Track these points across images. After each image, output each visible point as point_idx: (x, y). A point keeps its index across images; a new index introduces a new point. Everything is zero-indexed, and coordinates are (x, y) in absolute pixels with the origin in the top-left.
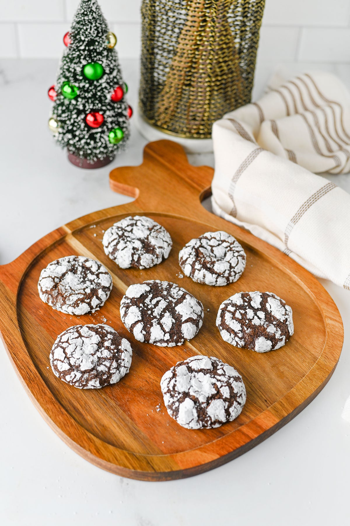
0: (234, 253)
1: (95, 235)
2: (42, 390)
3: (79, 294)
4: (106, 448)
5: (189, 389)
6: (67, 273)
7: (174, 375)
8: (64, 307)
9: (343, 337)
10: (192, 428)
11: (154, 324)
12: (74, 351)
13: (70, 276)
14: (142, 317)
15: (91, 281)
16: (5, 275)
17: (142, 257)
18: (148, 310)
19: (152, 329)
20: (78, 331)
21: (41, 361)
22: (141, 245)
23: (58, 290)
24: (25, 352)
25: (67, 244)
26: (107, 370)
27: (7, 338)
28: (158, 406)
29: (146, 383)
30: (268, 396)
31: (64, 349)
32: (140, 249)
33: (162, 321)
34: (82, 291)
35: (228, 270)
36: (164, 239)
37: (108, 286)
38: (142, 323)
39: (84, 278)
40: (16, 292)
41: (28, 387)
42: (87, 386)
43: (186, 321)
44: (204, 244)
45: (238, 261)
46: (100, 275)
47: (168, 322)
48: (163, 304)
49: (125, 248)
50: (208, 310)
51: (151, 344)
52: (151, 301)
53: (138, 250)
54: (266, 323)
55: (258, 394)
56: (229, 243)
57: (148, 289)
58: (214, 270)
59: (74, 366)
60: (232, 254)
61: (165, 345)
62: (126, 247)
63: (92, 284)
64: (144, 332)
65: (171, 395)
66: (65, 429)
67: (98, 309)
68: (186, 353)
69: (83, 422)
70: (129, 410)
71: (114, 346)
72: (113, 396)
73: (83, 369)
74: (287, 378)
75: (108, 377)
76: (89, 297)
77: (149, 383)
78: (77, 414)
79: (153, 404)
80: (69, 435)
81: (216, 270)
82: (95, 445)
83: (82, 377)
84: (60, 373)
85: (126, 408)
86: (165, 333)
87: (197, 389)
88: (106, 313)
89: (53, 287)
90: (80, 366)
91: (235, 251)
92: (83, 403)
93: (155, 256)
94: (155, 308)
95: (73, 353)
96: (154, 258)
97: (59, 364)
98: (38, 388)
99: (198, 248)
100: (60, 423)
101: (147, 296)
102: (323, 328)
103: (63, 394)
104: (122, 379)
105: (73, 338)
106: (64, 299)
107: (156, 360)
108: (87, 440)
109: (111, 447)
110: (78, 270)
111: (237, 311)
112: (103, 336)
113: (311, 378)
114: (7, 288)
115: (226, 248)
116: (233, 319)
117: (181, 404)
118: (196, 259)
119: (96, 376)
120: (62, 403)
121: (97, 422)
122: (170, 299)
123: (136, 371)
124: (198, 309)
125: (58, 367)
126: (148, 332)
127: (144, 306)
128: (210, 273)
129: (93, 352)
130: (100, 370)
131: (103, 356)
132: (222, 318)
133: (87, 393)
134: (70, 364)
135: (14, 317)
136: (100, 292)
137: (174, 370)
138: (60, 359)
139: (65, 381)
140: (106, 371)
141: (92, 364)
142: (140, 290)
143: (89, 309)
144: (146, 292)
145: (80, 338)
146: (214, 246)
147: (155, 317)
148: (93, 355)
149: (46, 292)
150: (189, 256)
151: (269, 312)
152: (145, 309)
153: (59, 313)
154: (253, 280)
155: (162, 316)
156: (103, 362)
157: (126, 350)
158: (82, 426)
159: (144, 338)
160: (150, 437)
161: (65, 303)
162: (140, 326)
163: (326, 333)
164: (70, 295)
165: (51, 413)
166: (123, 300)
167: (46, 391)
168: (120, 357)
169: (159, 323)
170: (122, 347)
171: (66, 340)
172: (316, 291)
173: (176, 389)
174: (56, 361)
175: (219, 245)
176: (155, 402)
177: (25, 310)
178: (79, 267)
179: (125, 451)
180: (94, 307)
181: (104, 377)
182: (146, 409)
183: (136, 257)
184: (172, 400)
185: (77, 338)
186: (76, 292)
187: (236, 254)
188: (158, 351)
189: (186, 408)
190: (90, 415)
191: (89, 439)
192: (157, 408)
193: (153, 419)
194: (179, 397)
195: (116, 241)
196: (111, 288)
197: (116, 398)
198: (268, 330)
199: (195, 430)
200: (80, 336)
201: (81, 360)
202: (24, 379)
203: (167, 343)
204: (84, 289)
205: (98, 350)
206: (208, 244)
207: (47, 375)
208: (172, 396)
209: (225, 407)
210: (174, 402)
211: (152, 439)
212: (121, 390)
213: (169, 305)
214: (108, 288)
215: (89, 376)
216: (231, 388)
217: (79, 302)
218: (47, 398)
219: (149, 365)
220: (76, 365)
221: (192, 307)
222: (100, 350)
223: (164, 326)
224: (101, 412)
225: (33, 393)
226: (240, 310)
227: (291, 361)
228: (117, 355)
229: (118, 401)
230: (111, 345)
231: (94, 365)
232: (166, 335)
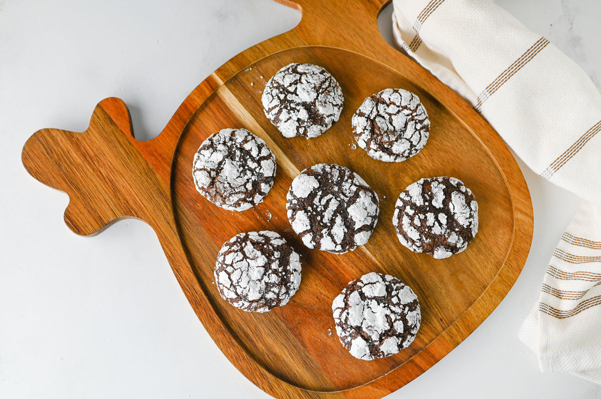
0: (416, 123)
1: (252, 84)
2: (210, 316)
3: (239, 192)
4: (279, 385)
5: (362, 323)
6: (224, 160)
7: (347, 305)
9: (531, 237)
10: (365, 359)
11: (324, 235)
12: (240, 278)
13: (228, 165)
14: (311, 225)
15: (252, 171)
16: (154, 156)
17: (308, 130)
18: (318, 214)
19: (322, 241)
20: (242, 250)
21: (205, 275)
22: (307, 116)
23: (216, 187)
24: (188, 267)
25: (220, 100)
26: (276, 297)
28: (329, 330)
29: (317, 300)
30: (444, 314)
31: (229, 274)
32: (306, 120)
33: (333, 231)
34: (243, 188)
35: (409, 149)
36: (335, 103)
37: (271, 176)
38: (311, 233)
39: (244, 166)
40: (169, 182)
43: (360, 230)
44: (382, 113)
45: (421, 137)
46: (262, 162)
47: (339, 233)
48: (333, 205)
49: (288, 119)
50: (385, 197)
51: (322, 251)
52: (320, 202)
53: (303, 122)
54: (448, 231)
55: (433, 311)
56: (411, 110)
57: (316, 183)
58: (392, 150)
59: (241, 295)
60: (414, 127)
61: (336, 253)
62: (290, 118)
63: (253, 174)
64: (314, 243)
65: (343, 328)
66: (237, 363)
68: (359, 258)
70: (300, 334)
71: (282, 268)
72: (283, 317)
73: (251, 299)
74: (466, 290)
75: (277, 303)
76: (251, 194)
77: (320, 300)
78: (248, 341)
79: (325, 327)
80: (242, 371)
81: (394, 152)
82: (269, 382)
83: (251, 305)
85: (297, 332)
87: (370, 324)
89: (210, 185)
90: (247, 295)
91: (417, 121)
92: (253, 327)
93: (324, 126)
94: (325, 211)
95: (239, 281)
96: (322, 129)
97: (225, 290)
98: (205, 314)
99: (375, 118)
100: (232, 357)
101: (316, 195)
102: (511, 222)
103: (231, 317)
104: (292, 299)
105: (238, 261)
106: (224, 199)
107: (327, 269)
108: (260, 377)
109: (284, 385)
110: (237, 154)
111: (417, 216)
112: (269, 255)
113: (491, 294)
114: (158, 176)
115: (407, 115)
116: (411, 225)
117: (353, 340)
118: (371, 136)
119: (265, 305)
120: (232, 328)
121: (269, 350)
122: (342, 197)
124: (373, 209)
125: (225, 292)
126: (318, 243)
127: (312, 209)
128: (388, 154)
129: (259, 278)
130: (269, 298)
131: (271, 281)
132: (399, 220)
134: (236, 293)
136: (263, 185)
137: (346, 296)
138: (225, 285)
139: (233, 306)
141: (260, 293)
142: (308, 186)
144: (315, 189)
145: (245, 260)
146: (392, 114)
147: (325, 226)
148: (260, 281)
149: (203, 188)
150: (363, 131)
151: (452, 214)
152: (314, 213)
153: (219, 208)
154: (437, 150)
155: (333, 221)
156: (271, 288)
157: (295, 270)
159: (314, 247)
160: (323, 366)
161: (224, 203)
162: (309, 236)
163: (514, 231)
164: (230, 195)
165: (221, 345)
166: (289, 197)
167: (215, 318)
168: (289, 279)
169: (330, 235)
170: (290, 268)
171: (231, 263)
172: (508, 170)
173: (348, 323)
174: (222, 286)
175: (399, 112)
176: (327, 324)
177: (182, 205)
178: (237, 151)
179: (298, 388)
181: (273, 305)
182: (317, 333)
183: (301, 131)
185: (242, 260)
186: (237, 191)
187: (419, 126)
190: (261, 342)
191: (262, 375)
192: (330, 332)
193: (325, 345)
194: (351, 332)
195: (278, 109)
196: (275, 175)
197: (287, 320)
198: (449, 240)
199: (368, 361)
200: (245, 257)
201: (247, 289)
202: (190, 302)
203: (339, 252)
204: (245, 185)
205: (265, 274)
206: (386, 111)
207: (213, 292)
208: (344, 330)
209: (398, 343)
210: (346, 336)
211: (324, 369)
212: (291, 309)
213: (340, 205)
215: (257, 305)
216: (405, 321)
217: (240, 202)
218: (216, 326)
219: (320, 276)
220: (244, 294)
221: (366, 209)
222: (267, 274)
223: (335, 238)
224: (273, 338)
225: (201, 320)
226: (419, 215)
227: (472, 267)
228: (285, 277)
229: (289, 323)
230: (279, 267)
231: (262, 294)
232: (337, 246)
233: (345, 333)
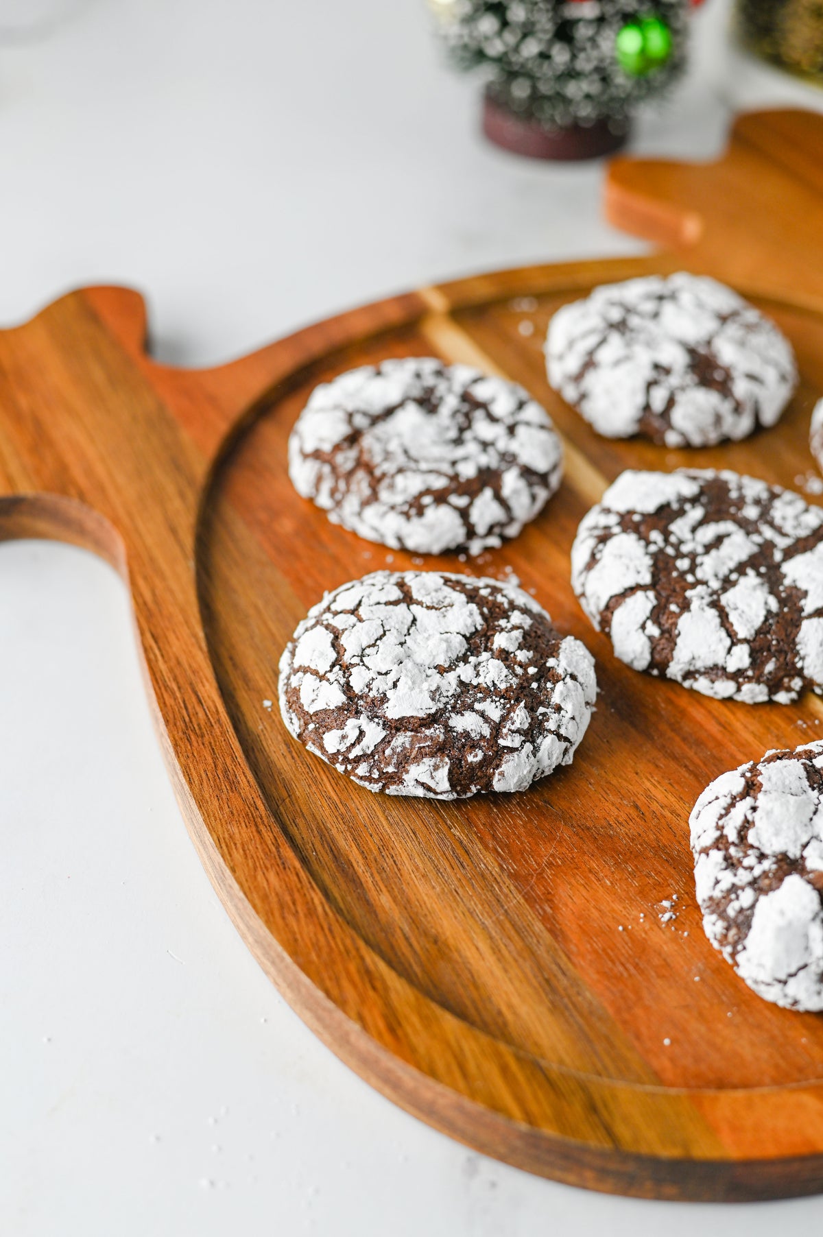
2: (226, 771)
3: (431, 471)
4: (427, 1021)
5: (805, 846)
6: (401, 405)
7: (751, 788)
8: (371, 512)
10: (795, 1002)
11: (695, 605)
12: (374, 645)
13: (411, 416)
14: (652, 574)
15: (485, 445)
16: (191, 397)
17: (681, 397)
18: (679, 555)
19: (685, 622)
20: (401, 585)
21: (246, 680)
22: (684, 361)
23: (360, 450)
24: (195, 636)
26: (487, 732)
27: (141, 583)
28: (666, 904)
29: (634, 813)
31: (337, 635)
32: (677, 370)
33: (725, 599)
34: (446, 468)
36: (769, 356)
37: (543, 471)
38: (651, 595)
39: (462, 430)
40: (212, 453)
41: (177, 753)
42: (401, 782)
43: (821, 613)
46: (521, 431)
47: (749, 606)
48: (739, 547)
49: (623, 360)
51: (673, 682)
52: (694, 530)
53: (669, 373)
57: (690, 489)
59: (361, 697)
61: (725, 688)
62: (627, 359)
63: (484, 452)
64: (653, 630)
65: (727, 858)
67: (494, 541)
69: (358, 912)
70: (549, 898)
71: (530, 654)
72: (494, 837)
73: (393, 711)
75: (486, 762)
76: (471, 489)
77: (642, 816)
78: (341, 881)
79: (650, 894)
80: (293, 947)
82: (387, 1004)
83: (386, 741)
84: (306, 717)
85: (539, 891)
86: (733, 644)
88: (522, 563)
89: (344, 441)
90: (384, 699)
92: (373, 844)
93: (730, 404)
94: (706, 554)
95: (367, 651)
96: (722, 410)
97: (307, 684)
98: (210, 760)
100: (265, 898)
101: (681, 513)
103: (301, 801)
104: (542, 785)
105: (379, 603)
106: (375, 482)
107: (684, 739)
108: (356, 978)
109: (450, 1023)
110: (446, 403)
112: (494, 613)
114: (185, 434)
117: (763, 899)
119: (440, 749)
120: (293, 830)
121: (414, 921)
122: (768, 533)
123: (602, 766)
125: (302, 694)
126: (669, 631)
127: (666, 541)
129: (442, 660)
130: (460, 729)
131: (481, 680)
133: (397, 814)
134: (347, 688)
135: (186, 522)
136: (511, 482)
137: (753, 770)
138: (313, 667)
139: (318, 753)
140: (483, 737)
141: (433, 700)
142: (659, 490)
143: (459, 534)
144: (682, 500)
145: (403, 606)
147: (703, 583)
148: (442, 670)
149: (317, 455)
152: (670, 551)
153: (349, 538)
155: (727, 584)
156: (476, 700)
157: (573, 677)
158: (352, 923)
159: (652, 654)
160: (618, 1011)
161: (374, 497)
162: (642, 604)
164: (400, 471)
165: (238, 856)
166: (593, 519)
167: (241, 778)
168: (548, 697)
169: (715, 604)
170: (558, 664)
171: (351, 606)
173: (751, 838)
174: (300, 674)
176: (658, 885)
177: (231, 513)
178: (448, 397)
179: (502, 1047)
180: (481, 529)
181: (470, 758)
182: (617, 907)
183: (659, 398)
184: (727, 879)
185: (396, 603)
186: (424, 466)
188: (697, 713)
189: (782, 913)
190: (390, 891)
191: (368, 974)
192: (664, 911)
193: (641, 947)
194: (757, 871)
195: (594, 340)
196: (554, 480)
197: (506, 846)
199: (808, 1013)
200: (407, 598)
201: (391, 678)
202: (167, 722)
203: (737, 682)
204: (454, 463)
205: (464, 659)
207: (258, 726)
208: (731, 864)
210: (734, 889)
211: (625, 1022)
212: (530, 820)
213: (761, 552)
214: (543, 478)
215: (412, 744)
217: (427, 500)
218: (237, 803)
219: (654, 753)
220: (372, 694)
222: (472, 659)
223: (733, 618)
224: (438, 889)
225: (187, 774)
228: (534, 685)
229: (513, 858)
230: (520, 648)
231: (441, 706)
232: (735, 649)
233: (735, 875)
